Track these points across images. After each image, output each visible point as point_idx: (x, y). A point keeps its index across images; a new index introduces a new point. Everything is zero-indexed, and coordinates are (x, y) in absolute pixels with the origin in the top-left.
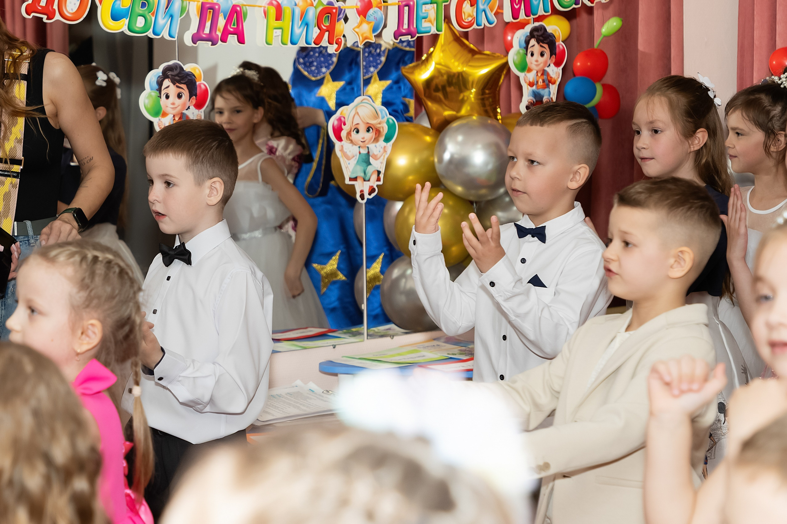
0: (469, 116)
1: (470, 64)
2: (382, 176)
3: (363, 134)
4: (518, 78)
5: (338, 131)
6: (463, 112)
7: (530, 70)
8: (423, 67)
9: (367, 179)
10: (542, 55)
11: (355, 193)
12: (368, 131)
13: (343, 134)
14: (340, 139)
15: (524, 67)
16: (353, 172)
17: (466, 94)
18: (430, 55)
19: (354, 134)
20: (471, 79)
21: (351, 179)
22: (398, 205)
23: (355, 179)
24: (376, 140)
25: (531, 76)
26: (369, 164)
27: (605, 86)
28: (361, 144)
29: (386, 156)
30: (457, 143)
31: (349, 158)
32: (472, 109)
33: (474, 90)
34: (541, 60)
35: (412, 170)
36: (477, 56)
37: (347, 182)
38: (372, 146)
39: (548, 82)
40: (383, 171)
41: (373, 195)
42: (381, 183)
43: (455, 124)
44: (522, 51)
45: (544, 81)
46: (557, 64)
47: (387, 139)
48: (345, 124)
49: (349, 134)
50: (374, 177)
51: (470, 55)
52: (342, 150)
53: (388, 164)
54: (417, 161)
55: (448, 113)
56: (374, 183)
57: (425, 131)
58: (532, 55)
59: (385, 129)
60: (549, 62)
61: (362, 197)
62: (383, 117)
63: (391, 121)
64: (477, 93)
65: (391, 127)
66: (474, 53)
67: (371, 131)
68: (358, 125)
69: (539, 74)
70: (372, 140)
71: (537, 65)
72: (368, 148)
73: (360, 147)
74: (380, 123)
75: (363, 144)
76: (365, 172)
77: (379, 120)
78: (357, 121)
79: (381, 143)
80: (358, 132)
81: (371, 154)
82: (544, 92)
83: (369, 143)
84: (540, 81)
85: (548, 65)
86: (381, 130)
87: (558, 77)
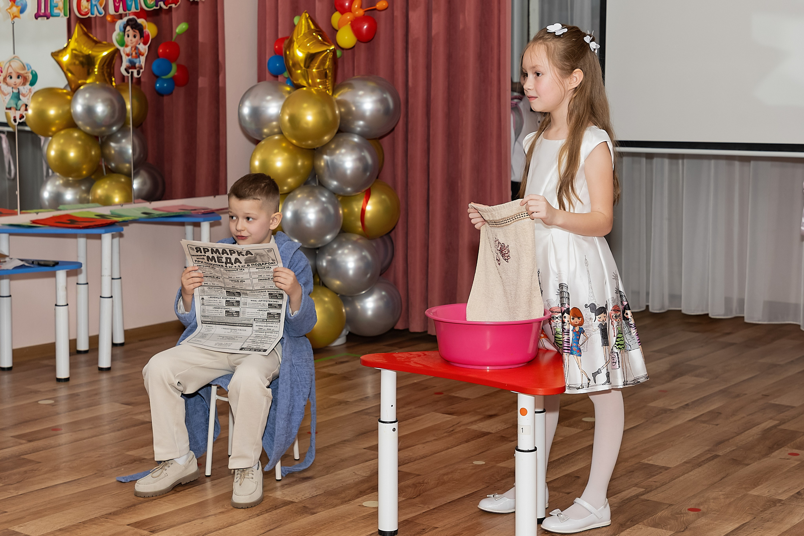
0: (93, 82)
1: (95, 49)
2: (28, 107)
3: (15, 80)
6: (90, 80)
7: (127, 46)
8: (64, 52)
9: (18, 109)
10: (135, 37)
12: (18, 77)
13: (1, 78)
15: (123, 44)
16: (8, 103)
17: (92, 68)
18: (69, 44)
19: (8, 79)
20: (95, 59)
21: (7, 108)
23: (10, 108)
24: (24, 84)
25: (128, 50)
26: (19, 99)
27: (179, 66)
28: (14, 86)
29: (31, 95)
31: (5, 95)
32: (96, 78)
33: (97, 67)
34: (134, 40)
36: (98, 45)
38: (21, 88)
39: (139, 54)
40: (29, 104)
41: (23, 119)
42: (28, 112)
44: (122, 34)
45: (136, 54)
46: (145, 43)
48: (2, 72)
49: (5, 79)
50: (23, 107)
51: (93, 44)
54: (60, 112)
55: (81, 81)
56: (23, 112)
58: (128, 36)
59: (30, 77)
60: (139, 41)
61: (15, 121)
62: (29, 70)
64: (99, 69)
66: (96, 42)
67: (20, 77)
68: (11, 73)
69: (133, 49)
70: (22, 84)
71: (132, 43)
72: (18, 89)
73: (13, 88)
74: (26, 73)
75: (15, 86)
76: (16, 105)
77: (26, 71)
78: (10, 70)
79: (28, 86)
80: (11, 78)
81: (20, 93)
82: (137, 61)
83: (19, 85)
84: (134, 53)
85: (139, 43)
86: (28, 78)
87: (146, 51)
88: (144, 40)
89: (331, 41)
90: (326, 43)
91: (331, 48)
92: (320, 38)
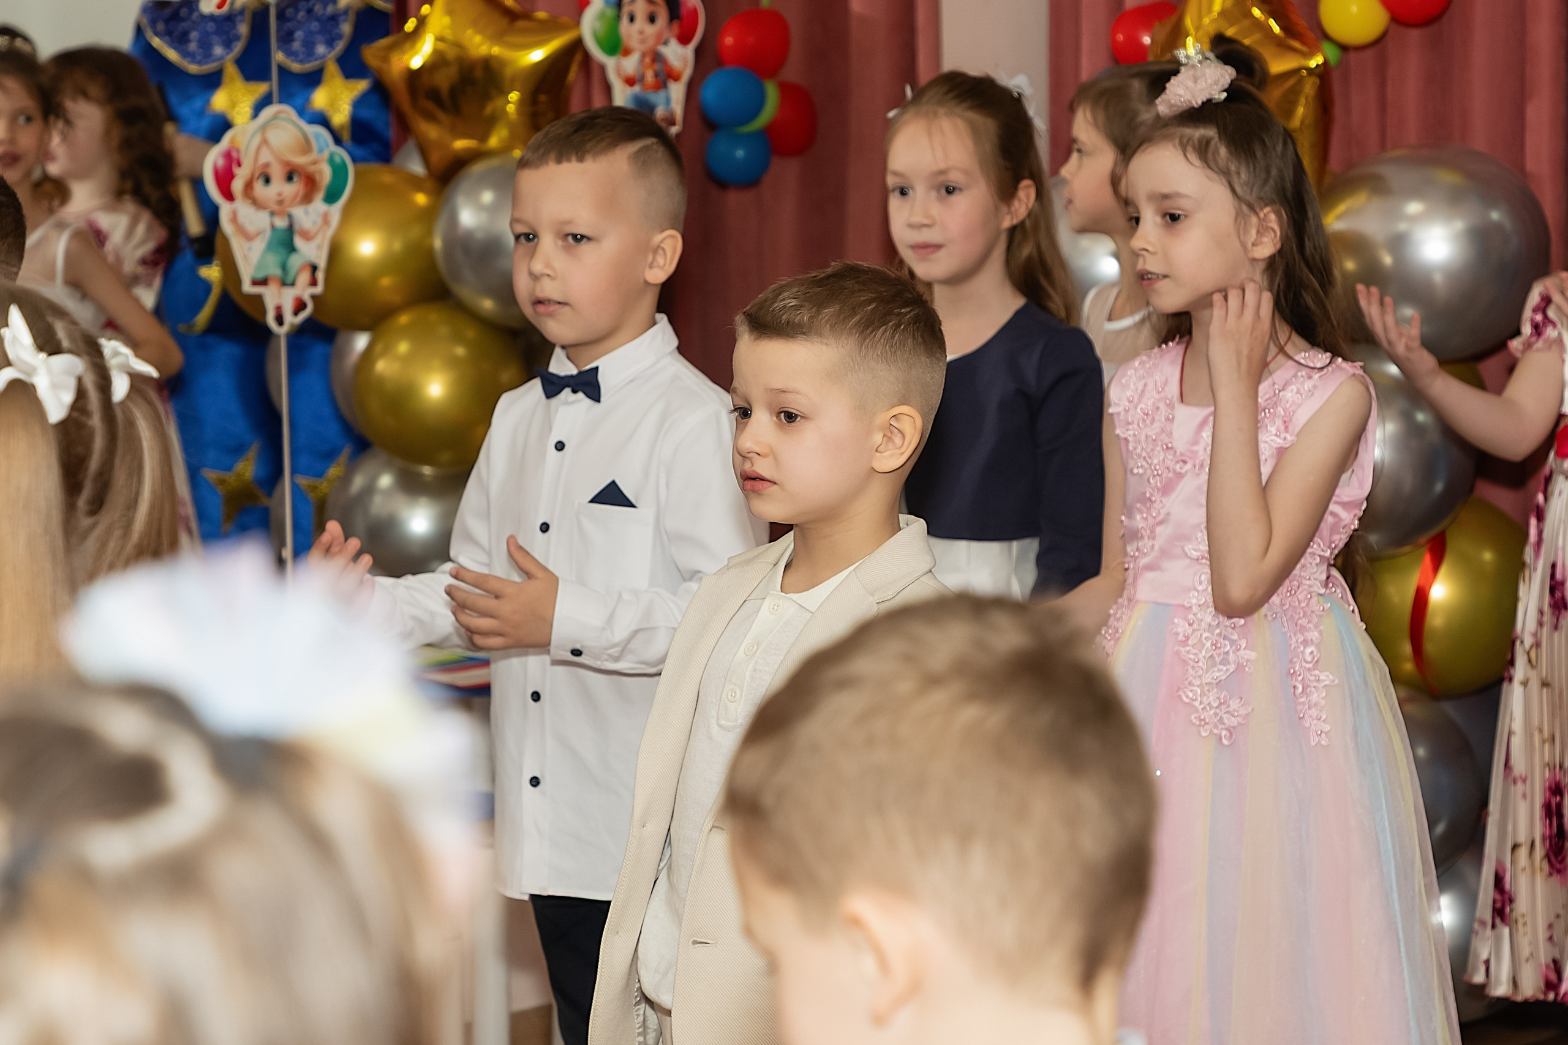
0: (506, 149)
1: (508, 39)
2: (320, 276)
3: (279, 188)
4: (602, 68)
5: (224, 179)
6: (494, 142)
7: (627, 52)
8: (407, 45)
9: (289, 280)
10: (652, 19)
11: (263, 311)
12: (290, 178)
13: (237, 185)
14: (229, 196)
15: (615, 46)
16: (260, 266)
17: (499, 102)
18: (422, 22)
19: (259, 188)
20: (508, 72)
21: (255, 283)
22: (361, 342)
23: (264, 282)
24: (307, 198)
25: (631, 64)
26: (291, 249)
27: (785, 89)
28: (275, 207)
29: (330, 232)
30: (481, 208)
31: (248, 237)
32: (513, 136)
33: (514, 96)
34: (650, 30)
35: (386, 264)
36: (521, 24)
37: (247, 288)
38: (298, 212)
39: (666, 76)
40: (322, 263)
41: (303, 315)
42: (319, 289)
43: (477, 168)
44: (611, 12)
45: (656, 75)
46: (684, 40)
47: (331, 197)
48: (239, 165)
49: (249, 186)
50: (304, 278)
51: (504, 22)
52: (234, 219)
53: (336, 252)
54: (397, 245)
55: (461, 144)
56: (303, 290)
57: (416, 183)
58: (632, 19)
59: (326, 174)
60: (666, 34)
61: (280, 320)
62: (321, 151)
63: (337, 160)
64: (521, 103)
65: (339, 172)
66: (511, 16)
67: (295, 179)
68: (267, 165)
69: (648, 60)
70: (299, 198)
71: (643, 42)
72: (290, 217)
73: (272, 214)
74: (315, 163)
75: (280, 208)
76: (284, 267)
77: (314, 156)
78: (265, 157)
79: (318, 205)
80: (267, 180)
81: (296, 227)
82: (657, 98)
83: (292, 205)
84: (650, 77)
85: (663, 40)
86: (317, 177)
87: (686, 65)
88: (681, 27)
89: (1311, 35)
90: (1296, 44)
91: (1313, 64)
92: (1276, 29)
